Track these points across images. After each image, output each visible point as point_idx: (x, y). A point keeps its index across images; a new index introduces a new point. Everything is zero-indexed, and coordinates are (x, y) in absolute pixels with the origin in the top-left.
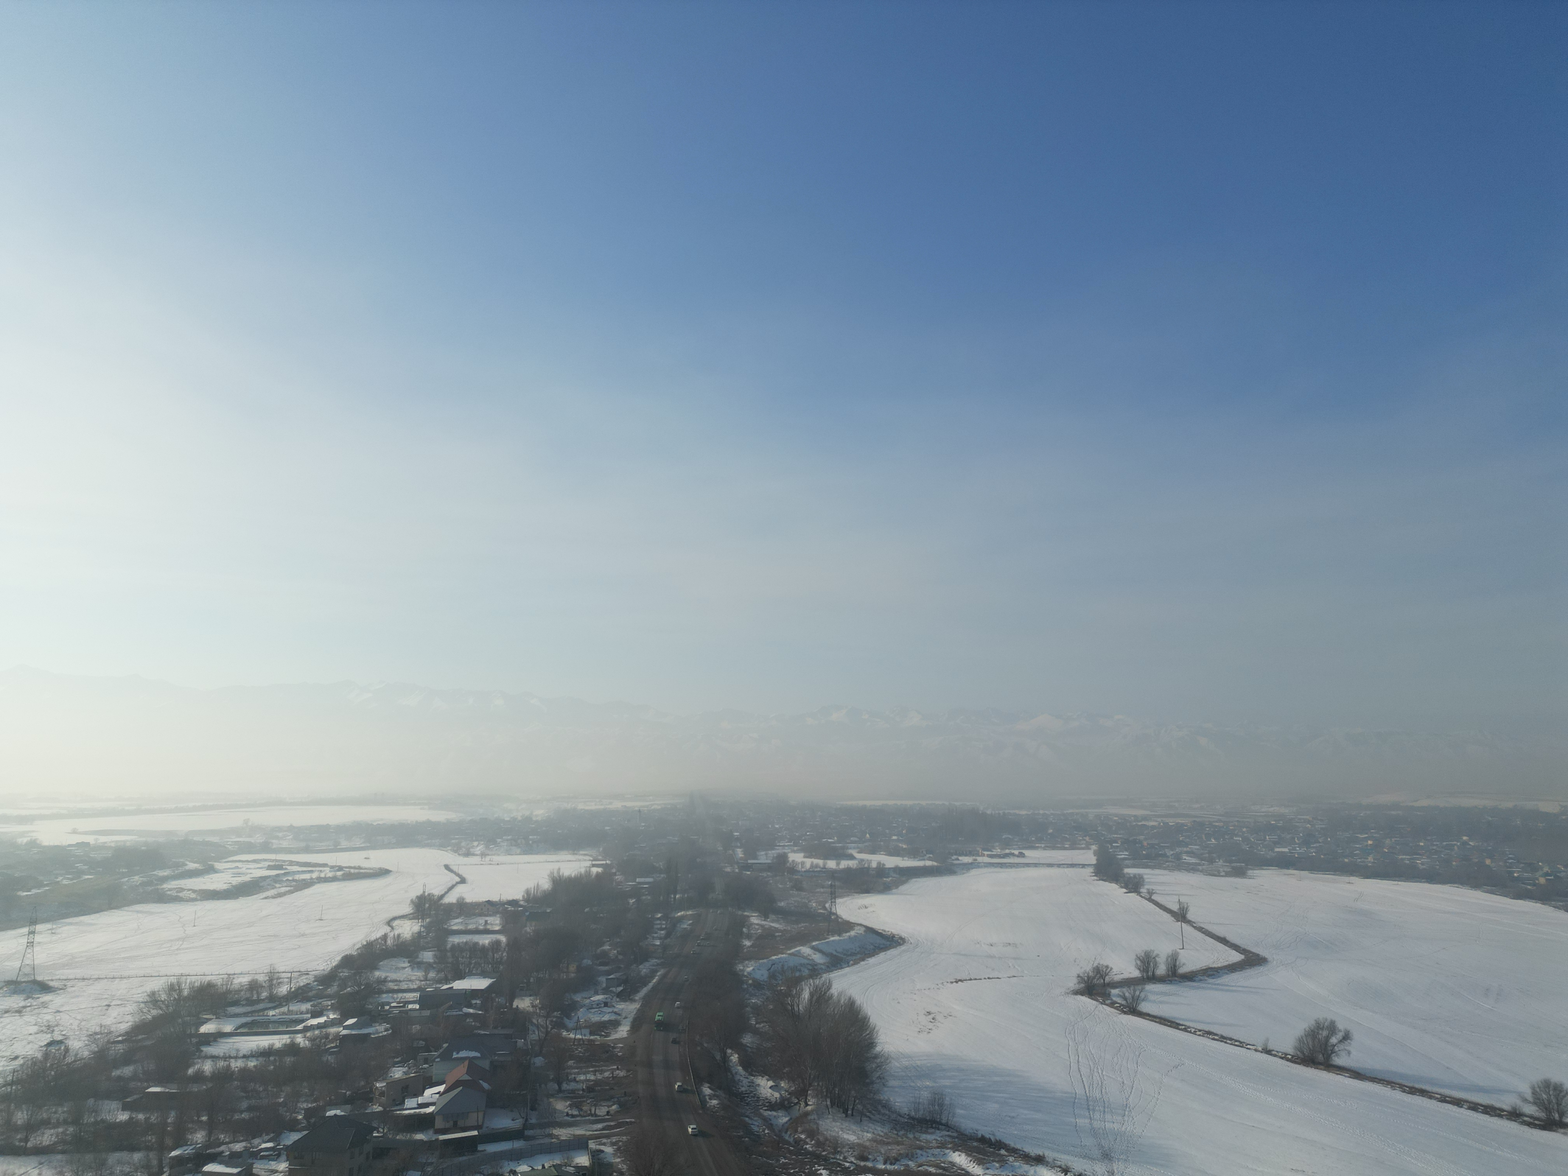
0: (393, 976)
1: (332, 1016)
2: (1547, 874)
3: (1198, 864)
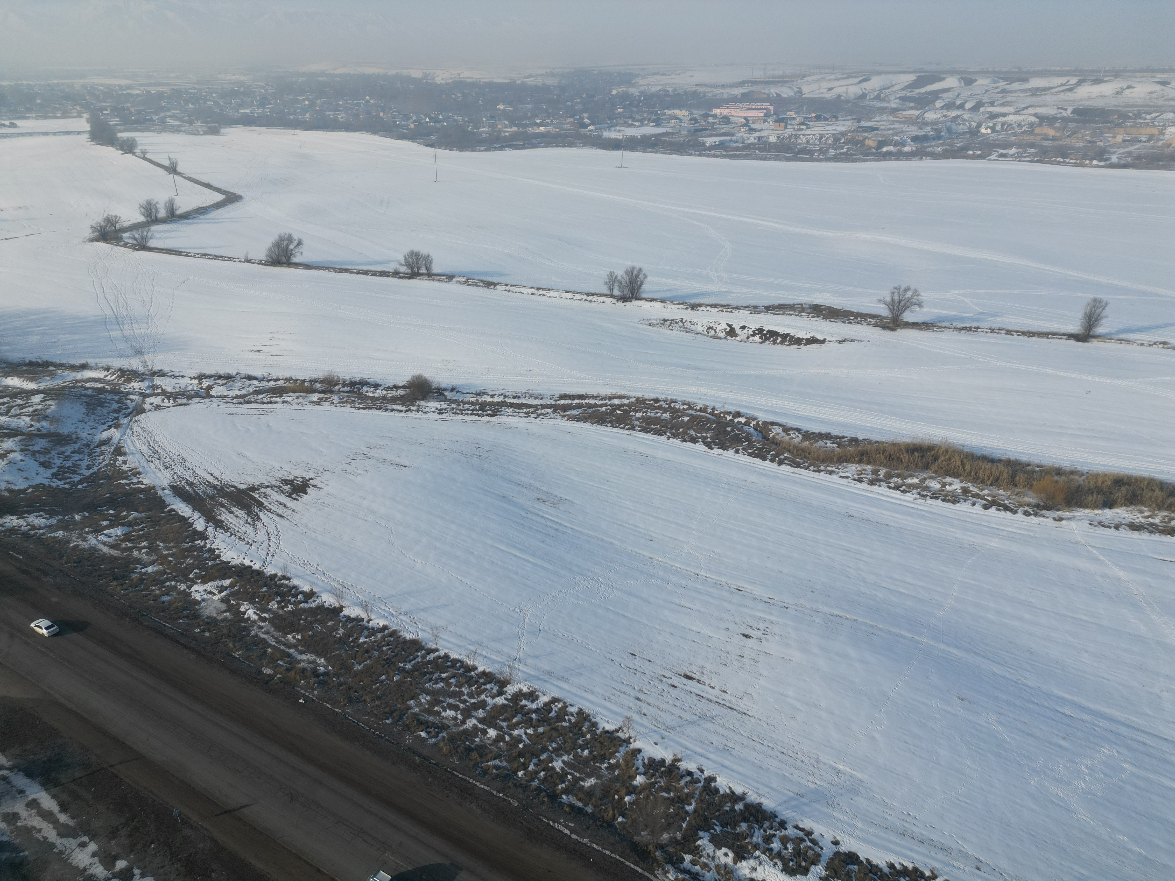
2: (415, 122)
3: (181, 126)
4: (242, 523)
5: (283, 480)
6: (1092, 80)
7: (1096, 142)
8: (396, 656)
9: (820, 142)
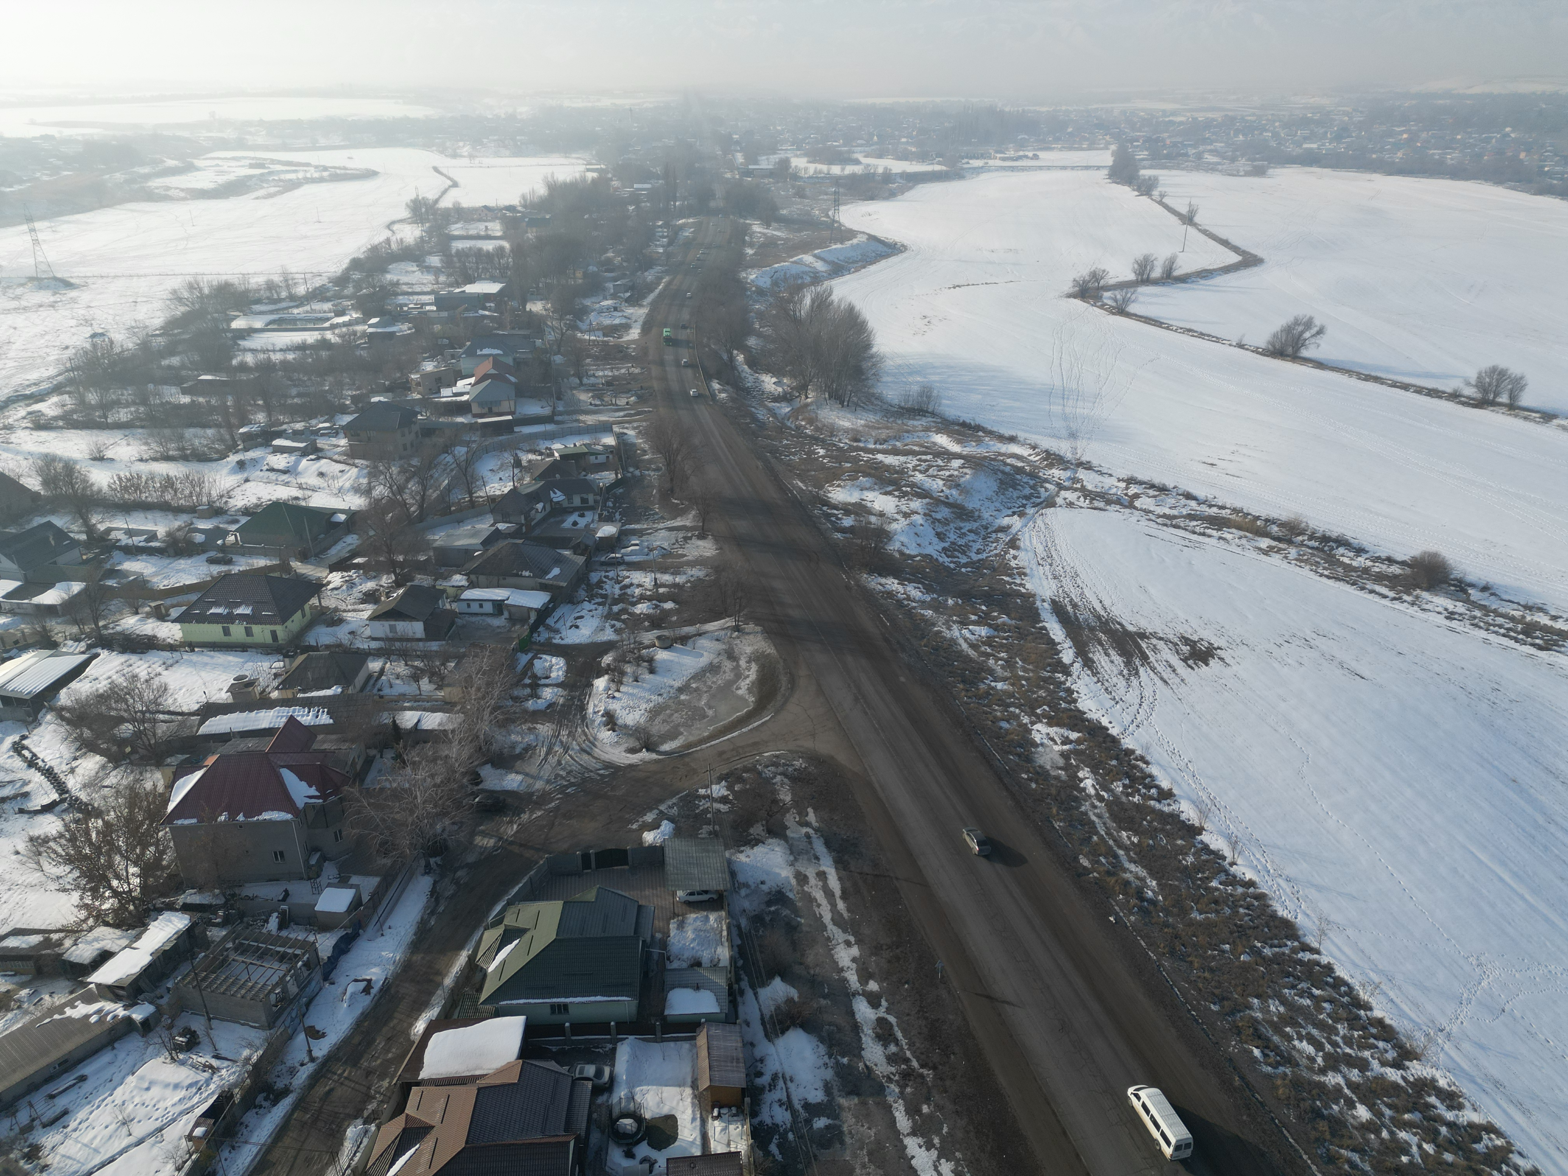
0: (404, 279)
1: (355, 315)
3: (1219, 164)
4: (1116, 672)
5: (1183, 637)
8: (1254, 928)
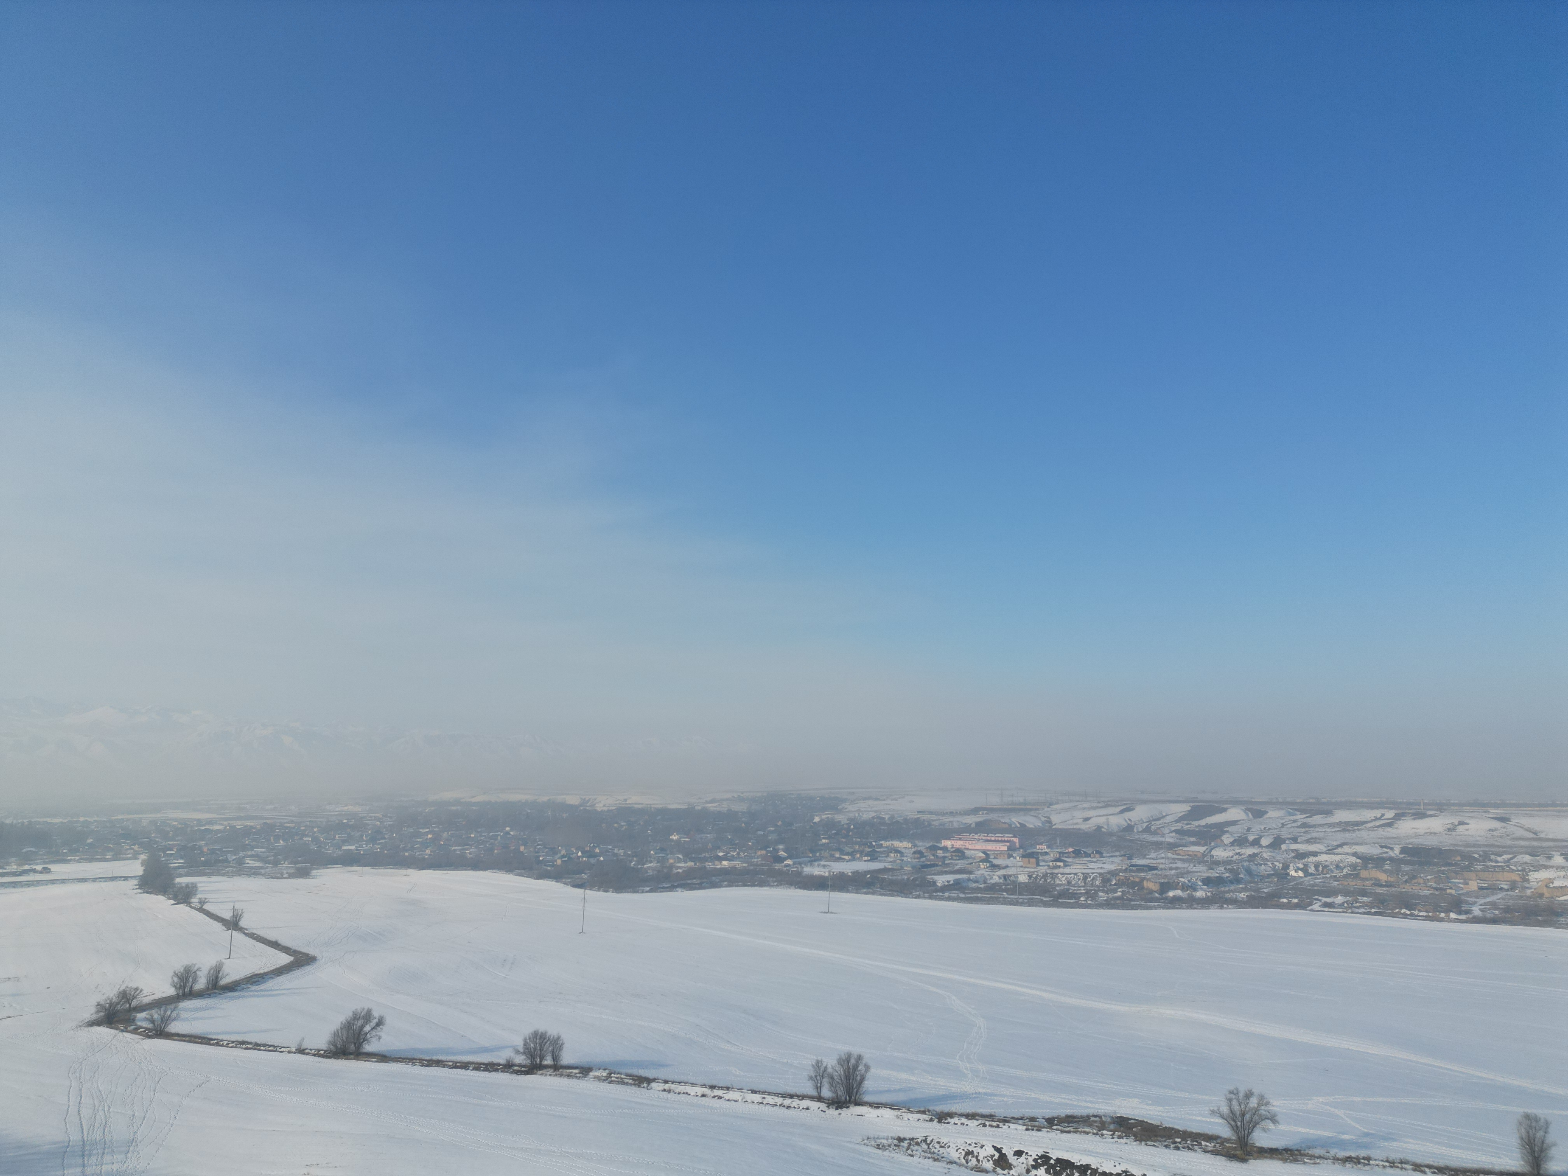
2: (563, 856)
3: (261, 868)
6: (1413, 814)
7: (1445, 890)
9: (1085, 883)
